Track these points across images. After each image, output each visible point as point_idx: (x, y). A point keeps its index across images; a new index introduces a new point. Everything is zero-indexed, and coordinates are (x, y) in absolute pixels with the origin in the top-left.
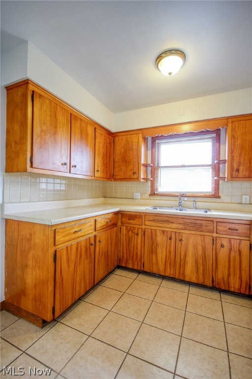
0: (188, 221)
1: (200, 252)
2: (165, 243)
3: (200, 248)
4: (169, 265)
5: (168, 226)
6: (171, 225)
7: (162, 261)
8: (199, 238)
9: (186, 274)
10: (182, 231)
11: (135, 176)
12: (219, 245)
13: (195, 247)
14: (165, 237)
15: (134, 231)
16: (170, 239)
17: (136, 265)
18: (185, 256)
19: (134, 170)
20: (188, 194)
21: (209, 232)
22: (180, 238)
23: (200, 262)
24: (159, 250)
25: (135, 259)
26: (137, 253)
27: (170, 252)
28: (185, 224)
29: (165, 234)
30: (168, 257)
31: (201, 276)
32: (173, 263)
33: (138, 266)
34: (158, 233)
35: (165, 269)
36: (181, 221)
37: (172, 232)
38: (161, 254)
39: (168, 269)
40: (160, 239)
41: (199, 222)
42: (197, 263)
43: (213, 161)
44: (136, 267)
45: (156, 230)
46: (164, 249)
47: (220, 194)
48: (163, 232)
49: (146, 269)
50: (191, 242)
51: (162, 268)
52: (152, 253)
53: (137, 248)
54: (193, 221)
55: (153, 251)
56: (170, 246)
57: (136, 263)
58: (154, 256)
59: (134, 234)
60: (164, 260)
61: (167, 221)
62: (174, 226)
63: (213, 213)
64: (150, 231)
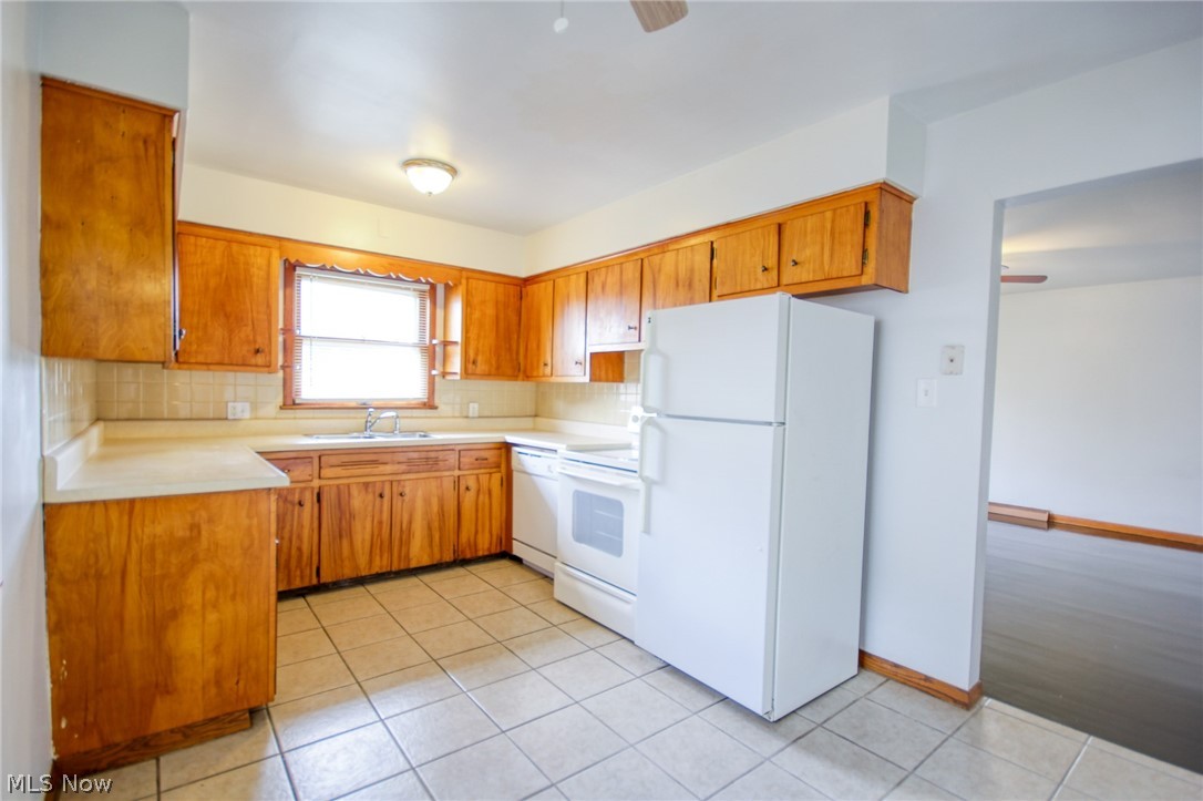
0: (415, 455)
1: (435, 508)
2: (370, 508)
3: (435, 502)
4: (378, 551)
5: (376, 471)
6: (382, 468)
7: (363, 548)
8: (434, 484)
9: (411, 555)
10: (404, 477)
11: (260, 359)
12: (462, 488)
13: (427, 502)
14: (370, 497)
15: (290, 498)
16: (381, 496)
17: (298, 579)
18: (410, 522)
19: (255, 342)
20: (375, 404)
21: (449, 470)
22: (401, 489)
23: (436, 524)
24: (357, 526)
25: (293, 563)
26: (300, 549)
27: (381, 523)
28: (409, 462)
29: (370, 490)
30: (376, 533)
31: (436, 550)
32: (386, 544)
33: (302, 577)
34: (355, 491)
35: (371, 561)
36: (402, 457)
37: (383, 482)
38: (362, 533)
39: (378, 558)
40: (358, 501)
41: (433, 455)
42: (430, 528)
43: (422, 337)
44: (297, 584)
45: (349, 486)
46: (369, 519)
47: (437, 402)
48: (366, 485)
49: (326, 577)
50: (420, 493)
51: (362, 561)
52: (341, 537)
53: (300, 537)
54: (423, 455)
55: (343, 531)
56: (381, 511)
57: (298, 573)
58: (345, 543)
59: (290, 507)
60: (367, 544)
61: (375, 462)
62: (388, 468)
63: (438, 438)
64: (334, 490)
